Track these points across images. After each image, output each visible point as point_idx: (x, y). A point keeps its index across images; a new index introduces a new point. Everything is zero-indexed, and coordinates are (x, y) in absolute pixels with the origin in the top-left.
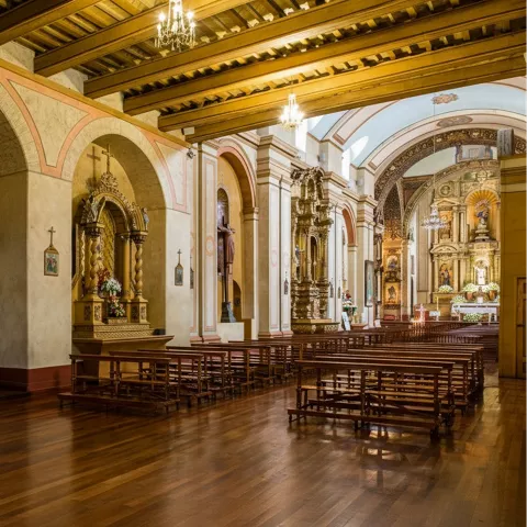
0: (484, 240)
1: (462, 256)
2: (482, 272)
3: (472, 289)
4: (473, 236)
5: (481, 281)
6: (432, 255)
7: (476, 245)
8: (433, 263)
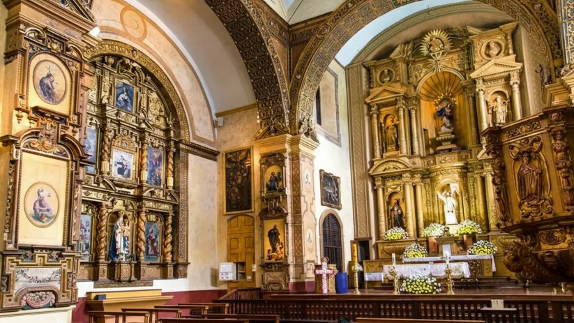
0: (450, 150)
1: (418, 178)
2: (450, 203)
3: (435, 231)
4: (434, 146)
5: (451, 218)
6: (373, 178)
7: (438, 159)
8: (375, 192)
